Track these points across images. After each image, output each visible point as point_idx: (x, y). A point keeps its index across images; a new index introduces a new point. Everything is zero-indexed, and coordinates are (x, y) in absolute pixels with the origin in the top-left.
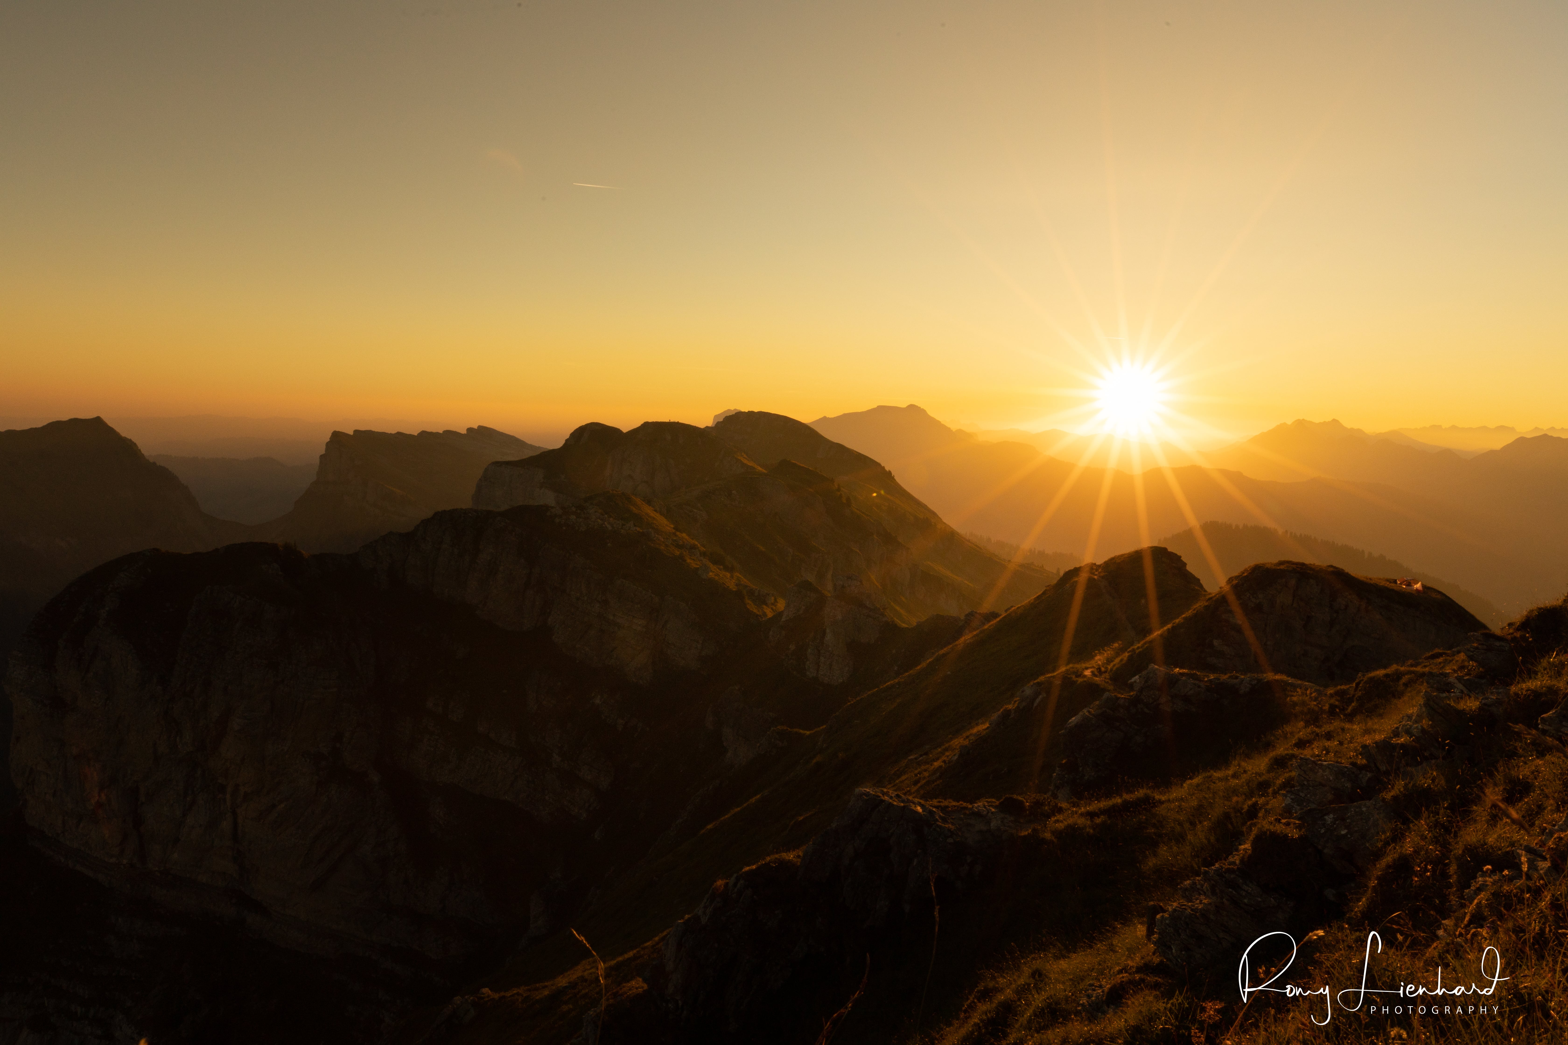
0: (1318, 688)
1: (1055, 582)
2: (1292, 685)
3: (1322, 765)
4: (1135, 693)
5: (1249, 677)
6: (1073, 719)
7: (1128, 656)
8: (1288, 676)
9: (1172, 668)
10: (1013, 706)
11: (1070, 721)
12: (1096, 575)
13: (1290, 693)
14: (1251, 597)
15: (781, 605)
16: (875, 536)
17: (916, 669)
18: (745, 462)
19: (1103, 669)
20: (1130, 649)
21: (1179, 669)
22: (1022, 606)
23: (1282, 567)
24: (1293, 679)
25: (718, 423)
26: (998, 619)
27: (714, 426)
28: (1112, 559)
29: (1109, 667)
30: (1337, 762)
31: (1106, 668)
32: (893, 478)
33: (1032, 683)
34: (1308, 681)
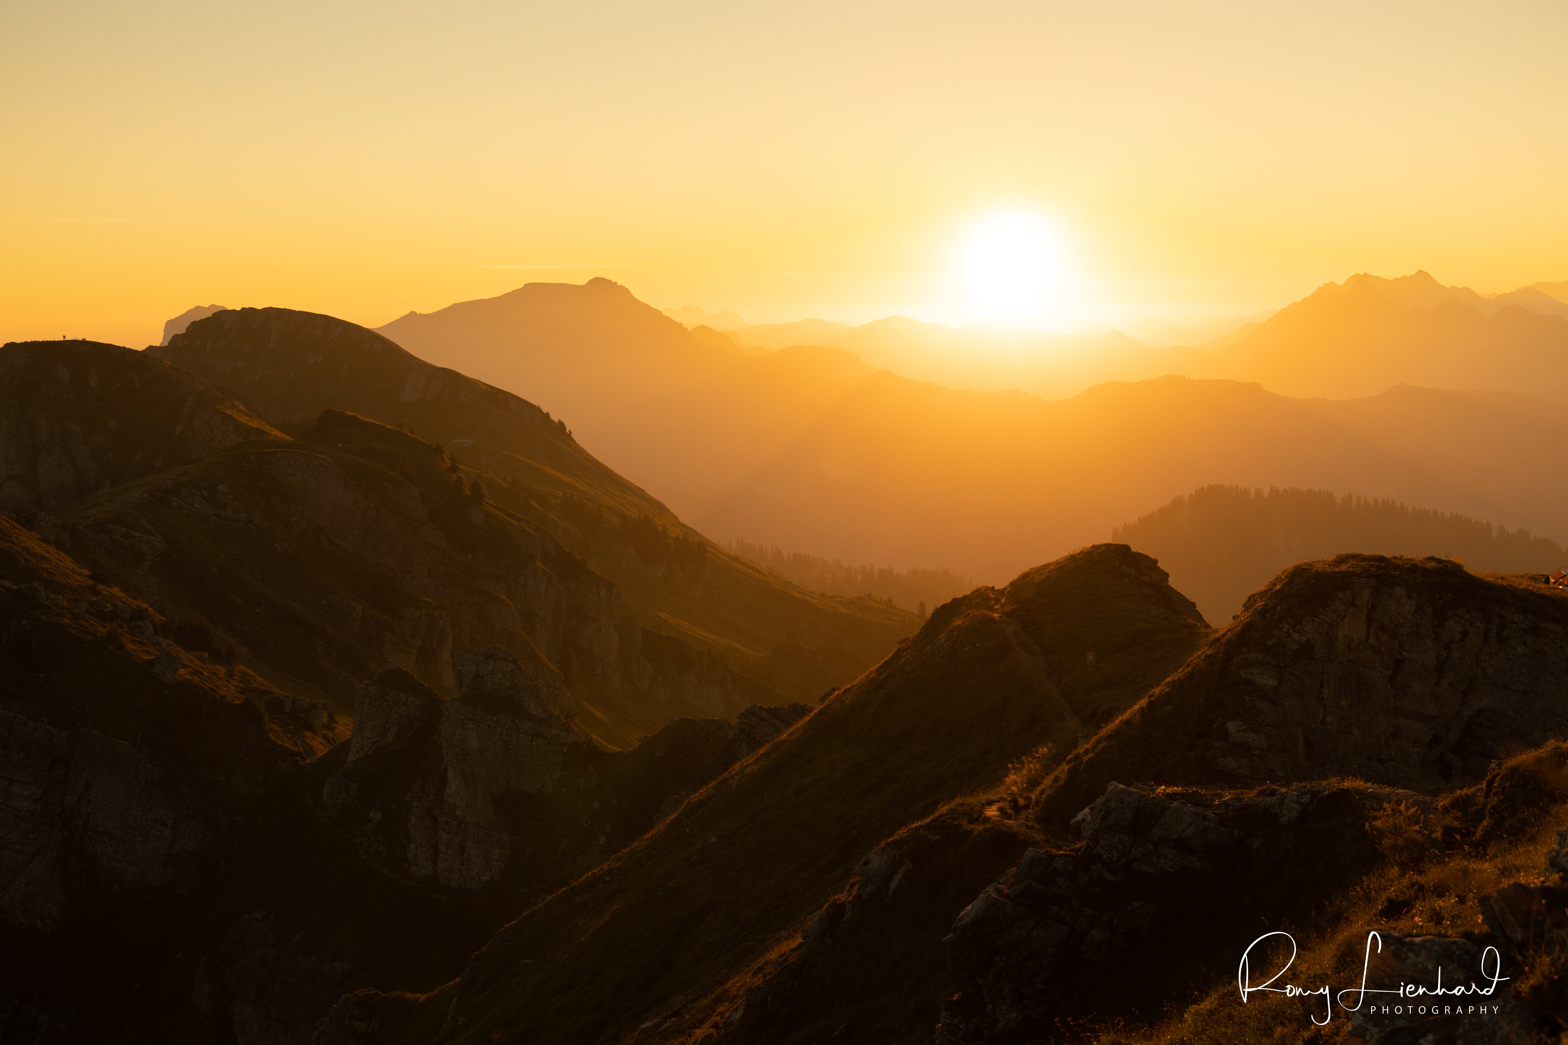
0: (1421, 797)
1: (917, 631)
2: (1374, 797)
3: (1412, 943)
4: (1084, 843)
5: (1295, 790)
6: (970, 910)
7: (1069, 769)
8: (1367, 781)
9: (1152, 786)
10: (849, 896)
11: (963, 913)
12: (996, 611)
13: (1372, 813)
14: (1291, 631)
15: (345, 727)
16: (538, 563)
17: (645, 837)
18: (244, 419)
19: (1021, 801)
20: (1071, 756)
21: (1166, 786)
22: (853, 686)
23: (1344, 568)
24: (1376, 786)
25: (176, 337)
26: (807, 719)
27: (166, 344)
28: (1025, 576)
29: (1033, 796)
30: (1439, 935)
31: (1028, 798)
32: (569, 436)
33: (883, 844)
34: (1403, 787)
